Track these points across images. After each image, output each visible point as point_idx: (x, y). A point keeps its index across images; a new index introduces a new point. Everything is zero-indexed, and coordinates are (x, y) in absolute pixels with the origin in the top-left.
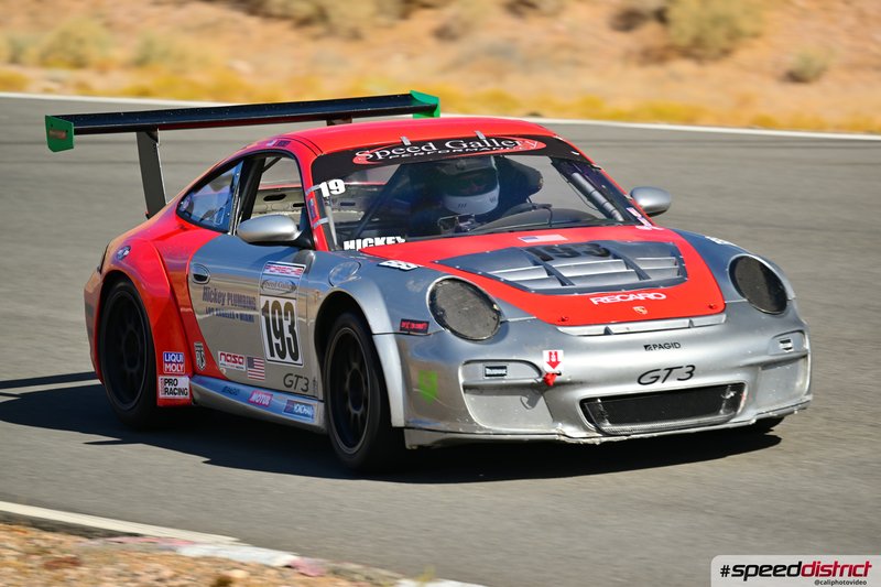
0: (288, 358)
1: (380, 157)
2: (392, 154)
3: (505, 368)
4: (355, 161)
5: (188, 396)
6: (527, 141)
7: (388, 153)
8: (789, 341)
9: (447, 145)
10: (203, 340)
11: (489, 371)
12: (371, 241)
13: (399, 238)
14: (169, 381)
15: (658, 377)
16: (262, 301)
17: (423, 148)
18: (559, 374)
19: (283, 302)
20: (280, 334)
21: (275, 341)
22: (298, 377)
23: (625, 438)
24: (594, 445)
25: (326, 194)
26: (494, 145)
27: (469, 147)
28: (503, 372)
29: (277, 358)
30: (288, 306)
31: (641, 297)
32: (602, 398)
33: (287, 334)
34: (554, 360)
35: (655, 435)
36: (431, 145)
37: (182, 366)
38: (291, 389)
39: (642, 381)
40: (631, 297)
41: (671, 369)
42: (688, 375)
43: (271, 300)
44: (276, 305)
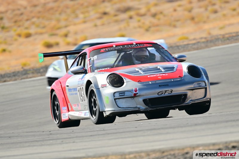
0: (84, 102)
1: (107, 50)
2: (110, 49)
3: (124, 93)
4: (101, 51)
5: (68, 118)
6: (147, 45)
7: (109, 49)
8: (200, 84)
9: (125, 46)
10: (69, 103)
11: (120, 94)
12: (101, 69)
13: (108, 68)
14: (64, 115)
15: (163, 93)
16: (78, 88)
17: (119, 47)
18: (137, 94)
19: (81, 87)
20: (82, 96)
21: (81, 98)
22: (86, 106)
23: (155, 109)
24: (147, 111)
25: (92, 59)
26: (138, 46)
27: (131, 46)
28: (124, 94)
29: (82, 102)
30: (82, 88)
31: (161, 75)
32: (149, 99)
33: (83, 95)
34: (136, 90)
35: (163, 108)
36: (121, 46)
37: (66, 110)
38: (85, 110)
39: (159, 94)
40: (158, 75)
41: (166, 91)
42: (171, 92)
43: (79, 87)
44: (80, 88)
